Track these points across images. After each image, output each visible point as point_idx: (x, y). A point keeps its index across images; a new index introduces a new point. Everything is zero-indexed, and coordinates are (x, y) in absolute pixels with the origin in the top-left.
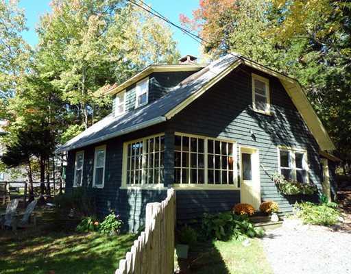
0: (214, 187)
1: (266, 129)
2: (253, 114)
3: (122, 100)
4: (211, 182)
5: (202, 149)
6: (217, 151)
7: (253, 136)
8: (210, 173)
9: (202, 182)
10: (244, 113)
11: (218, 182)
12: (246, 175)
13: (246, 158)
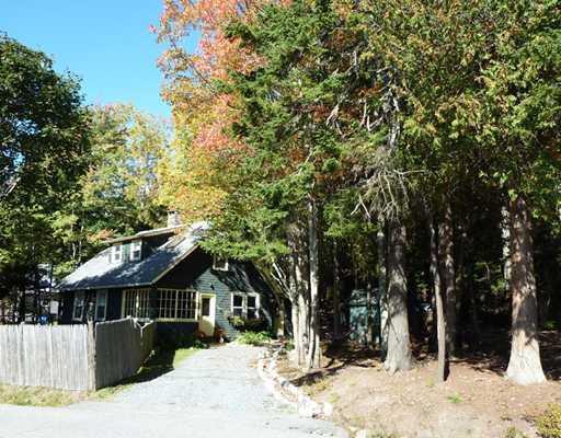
0: (181, 320)
1: (225, 283)
2: (214, 272)
3: (118, 249)
4: (179, 316)
5: (174, 297)
6: (185, 298)
7: (212, 287)
8: (179, 311)
9: (173, 316)
10: (208, 271)
11: (184, 317)
12: (206, 312)
13: (206, 301)
